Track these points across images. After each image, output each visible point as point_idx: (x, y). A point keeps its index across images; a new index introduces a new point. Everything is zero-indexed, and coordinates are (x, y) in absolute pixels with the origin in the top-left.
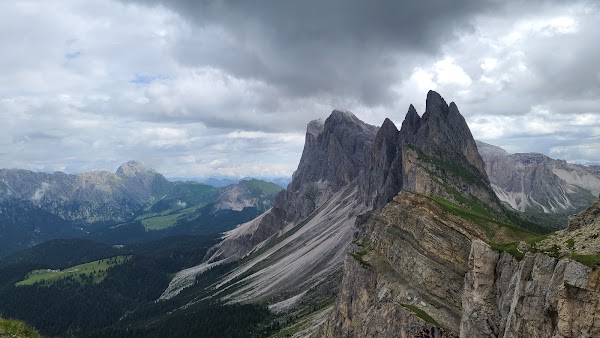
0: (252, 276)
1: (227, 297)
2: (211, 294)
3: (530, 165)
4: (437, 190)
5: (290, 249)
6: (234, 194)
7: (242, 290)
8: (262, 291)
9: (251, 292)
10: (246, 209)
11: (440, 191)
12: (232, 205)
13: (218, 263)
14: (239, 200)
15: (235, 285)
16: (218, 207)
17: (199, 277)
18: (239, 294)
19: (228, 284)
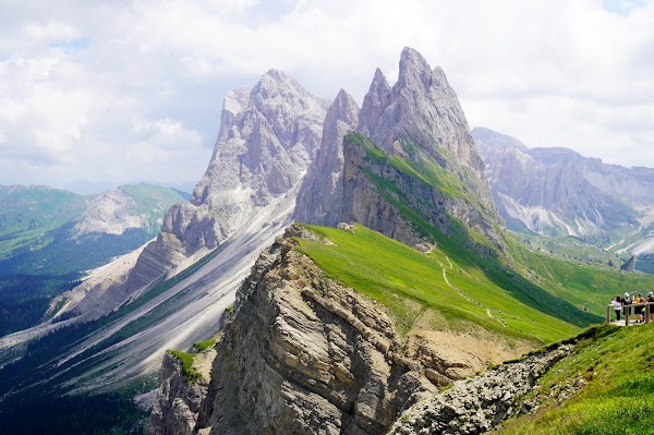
0: (118, 345)
1: (73, 381)
2: (48, 375)
3: (553, 166)
4: (386, 213)
5: (183, 300)
6: (109, 207)
7: (99, 369)
8: (129, 371)
9: (110, 374)
10: (129, 232)
11: (392, 214)
12: (105, 225)
13: (67, 323)
14: (117, 217)
15: (89, 361)
16: (82, 228)
17: (32, 345)
18: (93, 376)
19: (78, 358)
